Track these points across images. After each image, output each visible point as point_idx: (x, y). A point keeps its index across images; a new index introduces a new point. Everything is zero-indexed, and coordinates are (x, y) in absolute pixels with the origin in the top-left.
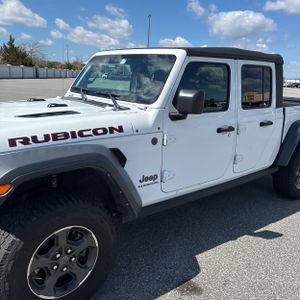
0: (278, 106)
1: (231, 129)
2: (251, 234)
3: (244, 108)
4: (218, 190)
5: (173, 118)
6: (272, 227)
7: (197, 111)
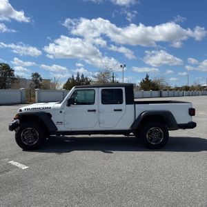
3: (103, 103)
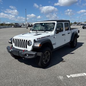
0: (70, 30)
1: (64, 35)
2: (69, 54)
3: (65, 31)
4: (63, 46)
5: (56, 33)
6: (72, 52)
7: (60, 32)
